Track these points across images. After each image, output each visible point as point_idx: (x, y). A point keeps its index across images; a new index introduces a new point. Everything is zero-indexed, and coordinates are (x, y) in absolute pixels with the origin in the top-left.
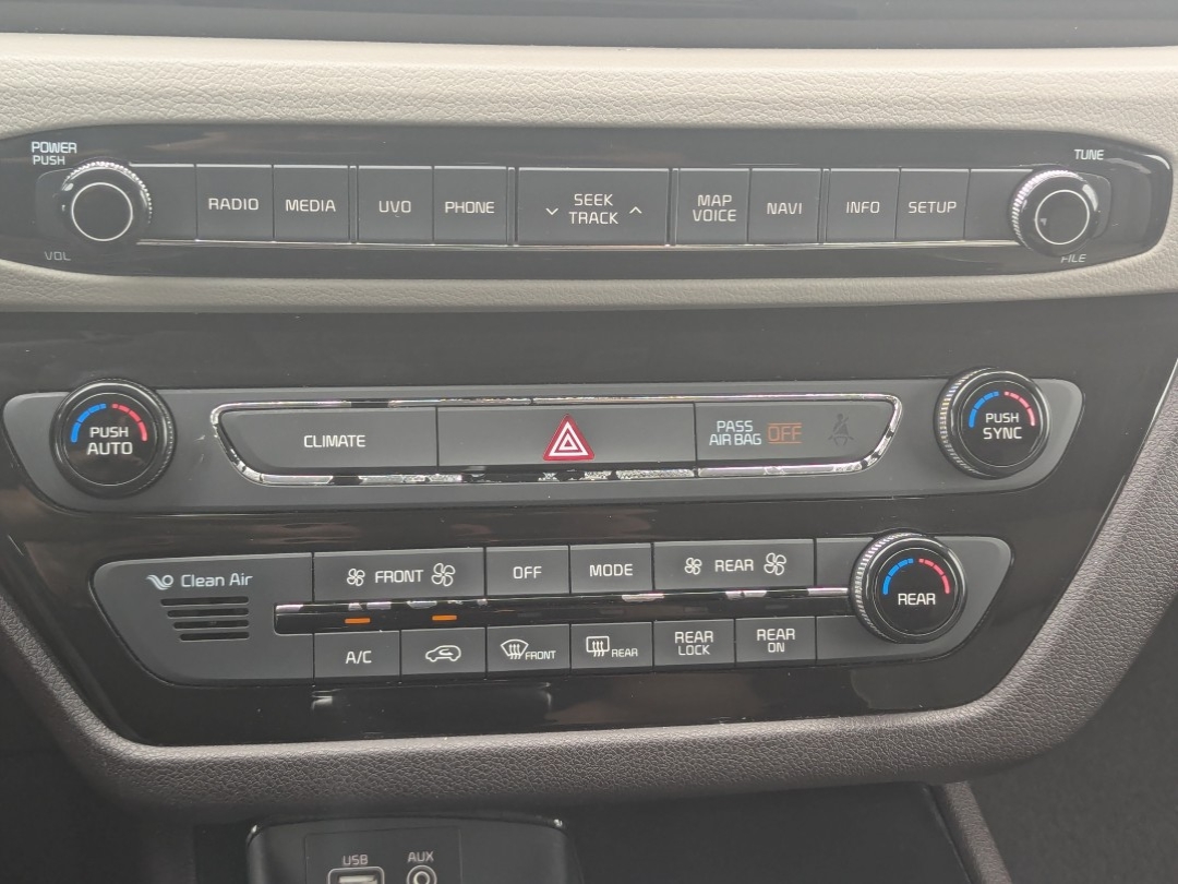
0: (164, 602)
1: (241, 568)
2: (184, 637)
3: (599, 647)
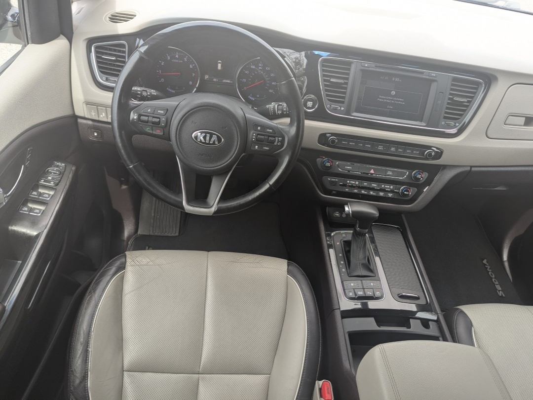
0: (329, 181)
1: (338, 179)
2: (330, 185)
3: (371, 193)
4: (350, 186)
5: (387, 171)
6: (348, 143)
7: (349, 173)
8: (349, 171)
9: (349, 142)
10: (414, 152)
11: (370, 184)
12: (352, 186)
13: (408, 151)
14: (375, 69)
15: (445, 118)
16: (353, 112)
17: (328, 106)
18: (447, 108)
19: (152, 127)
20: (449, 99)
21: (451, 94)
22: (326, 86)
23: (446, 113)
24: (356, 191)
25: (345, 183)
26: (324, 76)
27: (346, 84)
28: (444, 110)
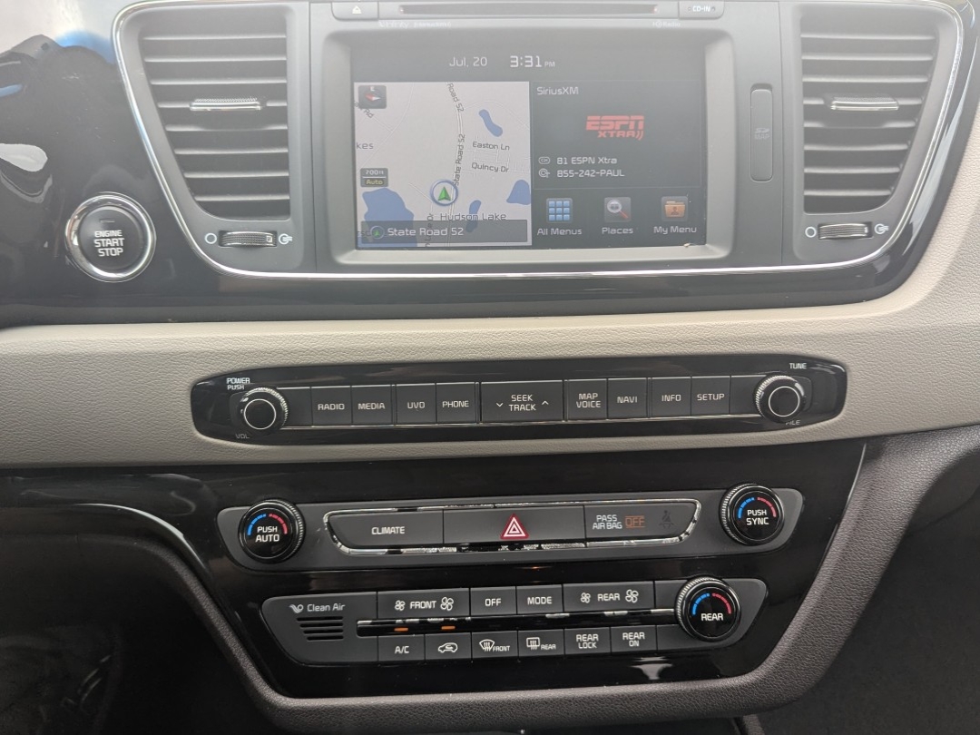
0: (299, 619)
1: (339, 601)
2: (310, 638)
3: (533, 644)
4: (413, 629)
6: (350, 408)
7: (395, 561)
8: (395, 549)
10: (702, 398)
11: (519, 599)
12: (424, 627)
14: (403, 25)
15: (812, 205)
17: (211, 238)
18: (811, 159)
20: (810, 113)
21: (810, 90)
22: (176, 141)
23: (811, 181)
25: (384, 618)
26: (159, 94)
27: (281, 116)
28: (799, 170)
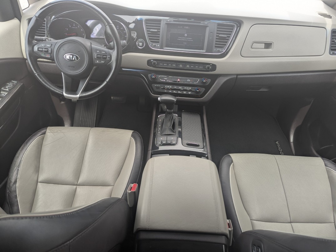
0: (155, 87)
1: (160, 85)
2: (156, 89)
3: (179, 92)
5: (187, 79)
6: (163, 65)
7: (166, 82)
8: (166, 80)
9: (163, 63)
10: (200, 67)
11: (178, 87)
12: (168, 89)
13: (196, 67)
14: (173, 23)
15: (216, 47)
16: (164, 47)
17: (151, 45)
18: (216, 41)
19: (45, 53)
20: (217, 36)
21: (217, 33)
22: (148, 34)
23: (216, 44)
24: (170, 91)
25: (164, 87)
26: (147, 28)
27: (159, 32)
